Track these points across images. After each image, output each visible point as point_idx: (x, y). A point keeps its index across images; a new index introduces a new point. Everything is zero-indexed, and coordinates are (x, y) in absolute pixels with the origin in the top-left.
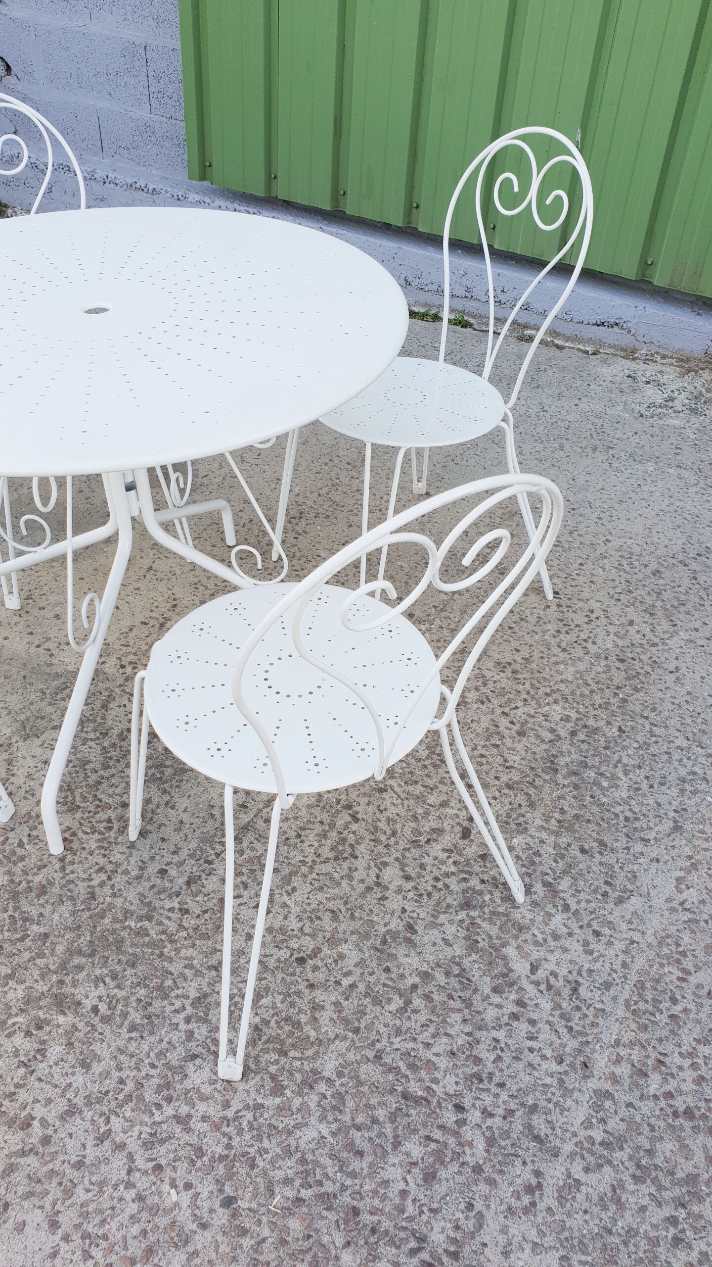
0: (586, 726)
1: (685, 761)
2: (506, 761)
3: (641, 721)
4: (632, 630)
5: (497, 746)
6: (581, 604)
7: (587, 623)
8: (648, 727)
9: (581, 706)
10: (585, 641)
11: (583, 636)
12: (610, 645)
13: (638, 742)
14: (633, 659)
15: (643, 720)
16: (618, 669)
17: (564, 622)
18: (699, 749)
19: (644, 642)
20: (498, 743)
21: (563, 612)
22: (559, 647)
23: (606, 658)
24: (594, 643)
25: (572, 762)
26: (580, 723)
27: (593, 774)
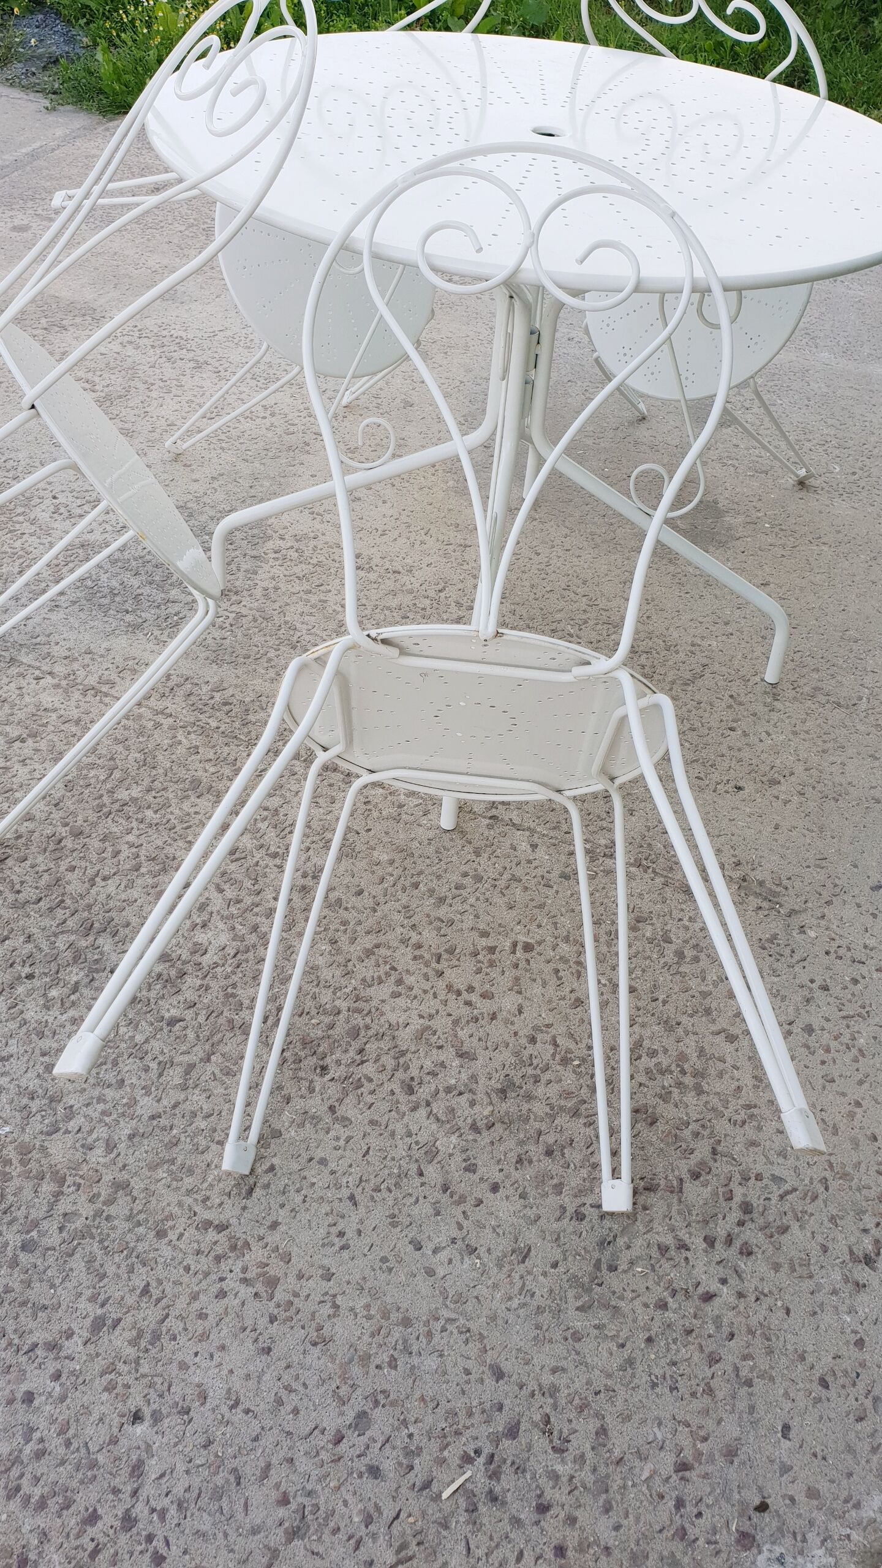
0: (182, 974)
1: (101, 1107)
2: (105, 879)
3: (199, 1052)
4: (448, 1055)
5: (137, 868)
6: (506, 981)
7: (449, 987)
8: (186, 1059)
9: (229, 970)
10: (399, 982)
11: (410, 980)
12: (393, 1018)
13: (147, 1041)
14: (361, 1051)
15: (201, 1054)
16: (331, 1027)
17: (445, 956)
18: (127, 1132)
19: (414, 1072)
20: (143, 870)
21: (475, 954)
22: (377, 946)
23: (359, 1011)
24: (396, 995)
25: (102, 953)
26: (189, 968)
27: (75, 979)
